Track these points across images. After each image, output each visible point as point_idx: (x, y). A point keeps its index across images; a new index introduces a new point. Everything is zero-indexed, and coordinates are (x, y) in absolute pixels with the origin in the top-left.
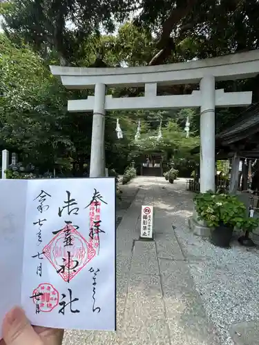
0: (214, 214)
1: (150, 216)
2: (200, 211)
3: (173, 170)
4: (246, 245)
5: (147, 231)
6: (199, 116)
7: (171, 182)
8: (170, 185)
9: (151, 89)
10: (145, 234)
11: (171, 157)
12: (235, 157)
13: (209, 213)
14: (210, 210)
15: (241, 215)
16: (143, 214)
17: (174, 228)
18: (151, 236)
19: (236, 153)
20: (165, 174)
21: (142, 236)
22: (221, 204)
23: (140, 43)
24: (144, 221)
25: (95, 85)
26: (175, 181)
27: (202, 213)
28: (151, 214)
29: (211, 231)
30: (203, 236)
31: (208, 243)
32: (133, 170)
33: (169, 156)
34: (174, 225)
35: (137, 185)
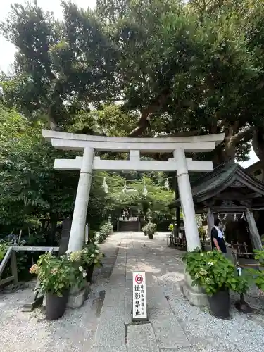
0: (208, 276)
1: (142, 287)
2: (192, 274)
3: (151, 224)
4: (244, 312)
5: (140, 308)
6: (177, 178)
7: (151, 237)
8: (150, 241)
9: (135, 155)
10: (137, 314)
11: (147, 211)
12: (209, 212)
13: (204, 276)
14: (203, 271)
15: (232, 275)
16: (135, 284)
17: (167, 298)
18: (145, 316)
19: (209, 209)
20: (144, 229)
21: (135, 317)
22: (212, 264)
23: (120, 119)
24: (136, 294)
25: (83, 149)
26: (154, 236)
27: (196, 276)
28: (144, 283)
29: (208, 297)
30: (201, 306)
31: (208, 314)
32: (109, 225)
33: (145, 210)
34: (167, 294)
35: (115, 244)
